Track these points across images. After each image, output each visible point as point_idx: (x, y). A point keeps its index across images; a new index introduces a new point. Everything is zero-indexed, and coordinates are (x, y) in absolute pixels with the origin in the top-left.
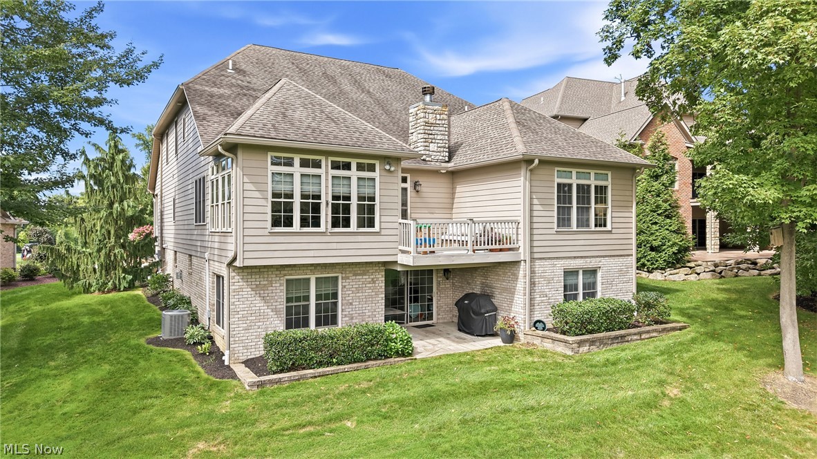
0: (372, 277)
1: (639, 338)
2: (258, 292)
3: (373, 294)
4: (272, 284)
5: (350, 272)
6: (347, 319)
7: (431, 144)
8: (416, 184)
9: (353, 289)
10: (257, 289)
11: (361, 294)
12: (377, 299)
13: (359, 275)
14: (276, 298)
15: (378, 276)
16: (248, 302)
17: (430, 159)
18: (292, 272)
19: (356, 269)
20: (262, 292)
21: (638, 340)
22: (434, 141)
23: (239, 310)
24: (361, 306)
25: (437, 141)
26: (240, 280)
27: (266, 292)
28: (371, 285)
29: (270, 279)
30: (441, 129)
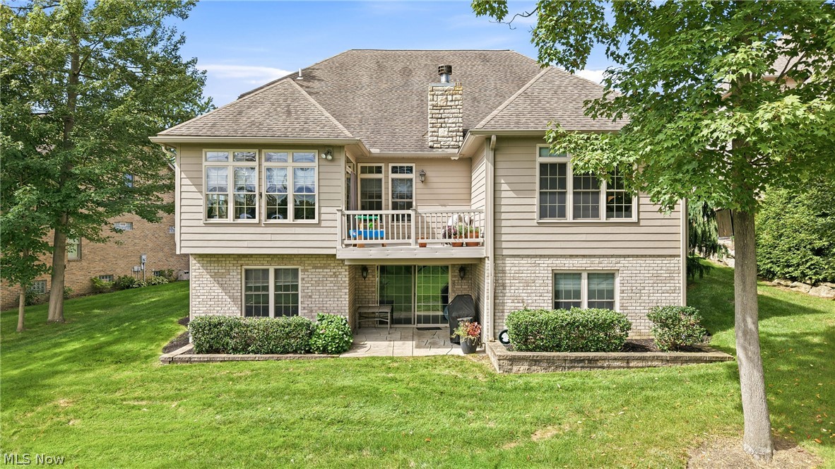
0: (334, 270)
1: (625, 364)
2: (216, 279)
3: (335, 288)
4: (229, 272)
5: (309, 265)
6: (306, 311)
7: (440, 129)
8: (423, 175)
9: (312, 282)
10: (215, 276)
11: (322, 288)
12: (339, 293)
13: (320, 268)
14: (233, 285)
15: (342, 270)
16: (207, 288)
17: (439, 146)
18: (249, 262)
19: (315, 262)
20: (220, 279)
21: (624, 368)
22: (443, 125)
23: (199, 294)
24: (321, 299)
25: (448, 125)
26: (201, 268)
27: (224, 279)
28: (333, 279)
29: (228, 268)
30: (453, 111)
